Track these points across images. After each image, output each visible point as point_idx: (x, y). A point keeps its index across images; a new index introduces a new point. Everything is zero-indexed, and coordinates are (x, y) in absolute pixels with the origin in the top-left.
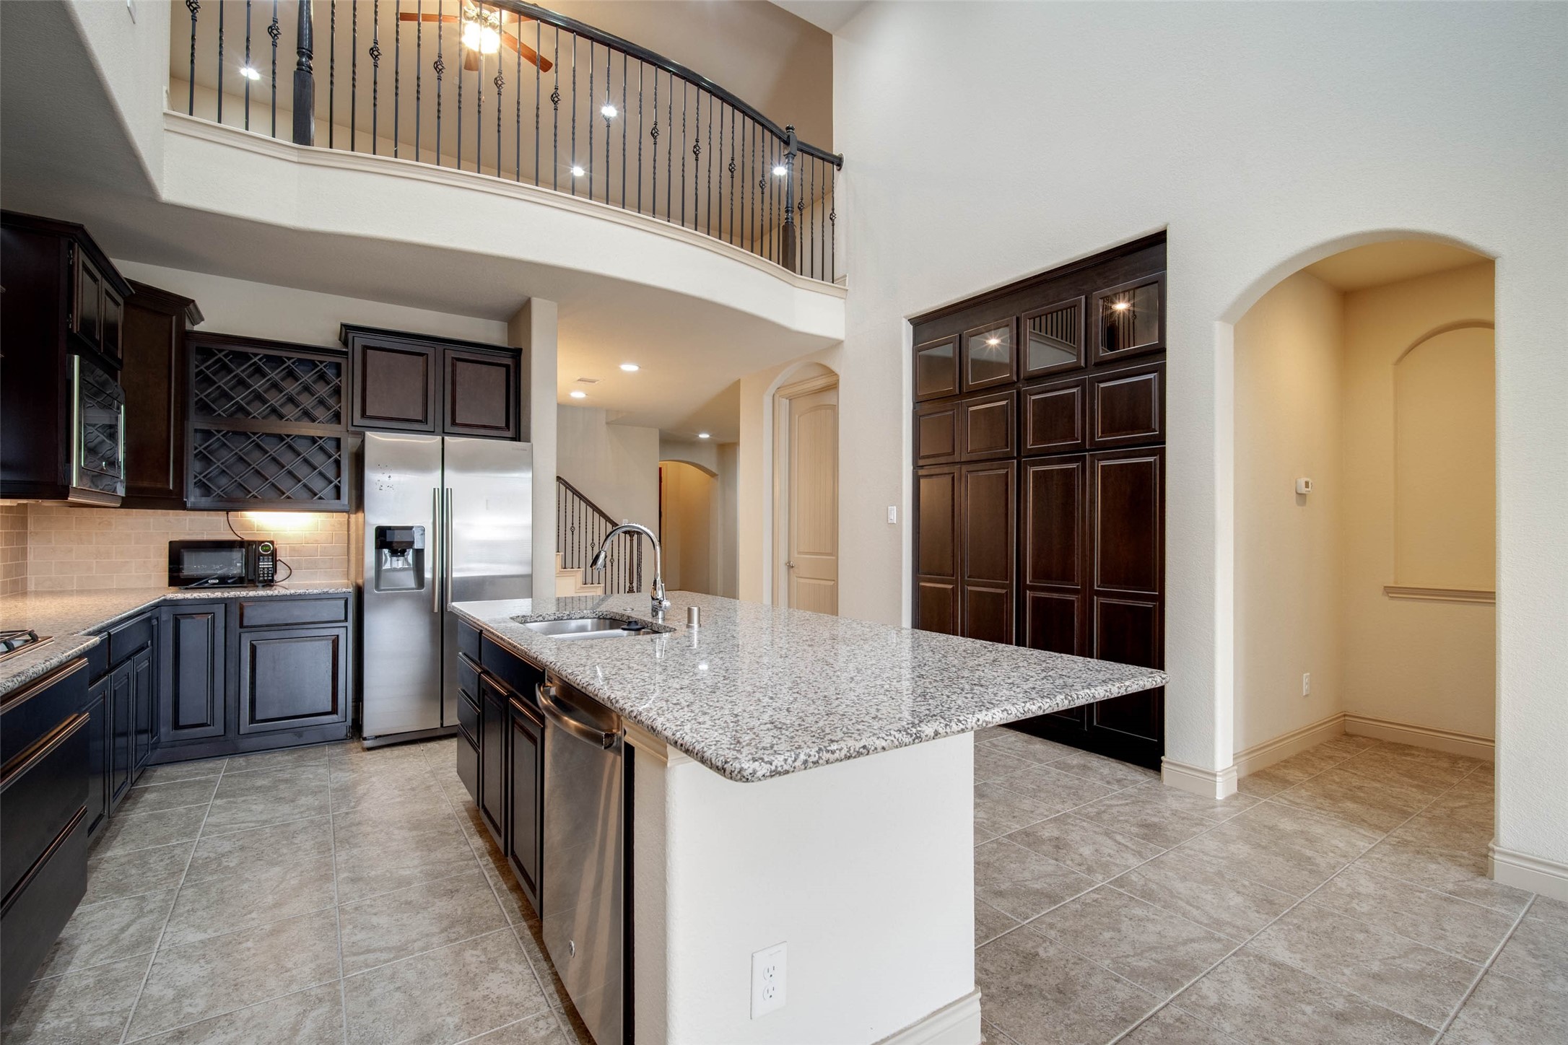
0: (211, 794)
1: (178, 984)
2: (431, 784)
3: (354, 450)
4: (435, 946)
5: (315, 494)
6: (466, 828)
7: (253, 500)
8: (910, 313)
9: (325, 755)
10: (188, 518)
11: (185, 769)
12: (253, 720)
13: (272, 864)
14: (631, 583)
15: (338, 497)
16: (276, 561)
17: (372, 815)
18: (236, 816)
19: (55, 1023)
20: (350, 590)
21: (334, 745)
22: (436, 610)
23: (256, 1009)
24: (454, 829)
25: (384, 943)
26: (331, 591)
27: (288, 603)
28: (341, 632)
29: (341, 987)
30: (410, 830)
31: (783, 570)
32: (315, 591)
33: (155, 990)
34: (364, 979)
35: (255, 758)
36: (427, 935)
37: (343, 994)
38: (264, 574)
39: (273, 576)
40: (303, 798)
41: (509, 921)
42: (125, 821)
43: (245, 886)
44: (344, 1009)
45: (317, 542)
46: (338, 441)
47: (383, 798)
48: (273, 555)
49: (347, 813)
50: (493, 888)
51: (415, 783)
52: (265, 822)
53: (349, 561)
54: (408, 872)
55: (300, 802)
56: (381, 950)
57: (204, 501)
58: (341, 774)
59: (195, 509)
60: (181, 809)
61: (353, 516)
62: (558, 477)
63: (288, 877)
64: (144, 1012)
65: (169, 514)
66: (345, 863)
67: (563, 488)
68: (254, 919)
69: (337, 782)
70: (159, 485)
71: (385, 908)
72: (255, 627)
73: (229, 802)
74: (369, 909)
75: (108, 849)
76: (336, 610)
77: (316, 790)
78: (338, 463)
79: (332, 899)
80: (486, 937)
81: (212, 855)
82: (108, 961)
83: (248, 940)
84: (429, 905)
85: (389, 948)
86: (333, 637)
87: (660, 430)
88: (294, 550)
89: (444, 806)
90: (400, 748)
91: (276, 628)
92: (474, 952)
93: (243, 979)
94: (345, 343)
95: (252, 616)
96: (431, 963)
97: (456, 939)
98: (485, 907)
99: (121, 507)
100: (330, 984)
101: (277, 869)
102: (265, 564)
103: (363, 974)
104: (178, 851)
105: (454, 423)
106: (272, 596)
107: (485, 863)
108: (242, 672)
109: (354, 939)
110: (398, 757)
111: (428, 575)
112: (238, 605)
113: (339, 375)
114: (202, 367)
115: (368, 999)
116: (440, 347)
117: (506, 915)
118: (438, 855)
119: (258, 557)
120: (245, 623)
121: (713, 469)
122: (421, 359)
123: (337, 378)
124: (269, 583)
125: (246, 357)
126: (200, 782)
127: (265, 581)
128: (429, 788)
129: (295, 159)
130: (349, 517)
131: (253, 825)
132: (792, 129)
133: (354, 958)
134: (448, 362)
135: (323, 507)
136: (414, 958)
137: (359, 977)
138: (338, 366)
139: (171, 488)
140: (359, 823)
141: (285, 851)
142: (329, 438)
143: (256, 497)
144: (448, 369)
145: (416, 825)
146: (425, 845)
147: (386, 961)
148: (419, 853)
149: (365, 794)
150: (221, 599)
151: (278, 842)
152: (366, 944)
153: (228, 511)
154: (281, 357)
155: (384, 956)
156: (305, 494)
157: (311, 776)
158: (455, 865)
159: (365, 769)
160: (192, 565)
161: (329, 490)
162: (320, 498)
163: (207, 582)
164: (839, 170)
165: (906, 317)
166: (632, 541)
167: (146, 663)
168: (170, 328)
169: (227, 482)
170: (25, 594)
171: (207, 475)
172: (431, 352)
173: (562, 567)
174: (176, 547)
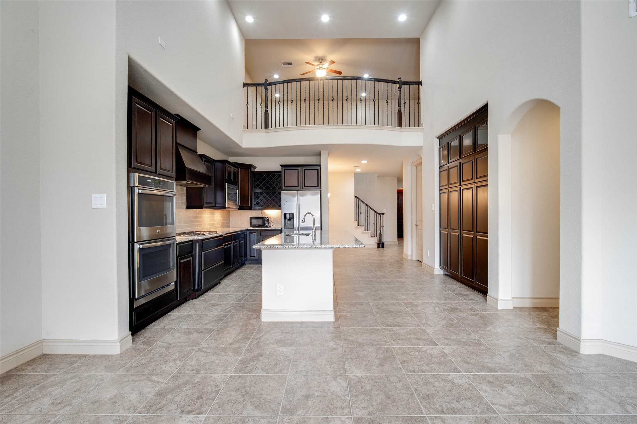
3: (278, 195)
8: (437, 135)
10: (253, 212)
15: (278, 206)
16: (269, 222)
26: (277, 229)
31: (414, 227)
32: (274, 229)
39: (268, 225)
45: (278, 217)
48: (268, 220)
52: (256, 274)
57: (256, 208)
59: (254, 210)
62: (355, 196)
67: (357, 200)
70: (247, 205)
72: (263, 236)
81: (246, 277)
87: (397, 177)
88: (274, 219)
91: (267, 237)
94: (282, 169)
95: (263, 234)
99: (238, 210)
104: (241, 276)
105: (304, 185)
106: (266, 229)
111: (295, 226)
112: (260, 231)
116: (301, 167)
119: (265, 221)
120: (261, 235)
122: (297, 171)
123: (280, 178)
124: (267, 227)
125: (263, 175)
129: (265, 132)
130: (279, 211)
132: (400, 78)
134: (303, 170)
138: (280, 175)
139: (249, 206)
142: (279, 192)
144: (303, 173)
151: (256, 277)
153: (261, 210)
154: (269, 174)
163: (256, 226)
164: (421, 86)
165: (435, 137)
166: (380, 217)
167: (242, 242)
168: (248, 171)
169: (261, 204)
170: (230, 228)
171: (257, 202)
172: (299, 168)
173: (357, 225)
174: (251, 218)
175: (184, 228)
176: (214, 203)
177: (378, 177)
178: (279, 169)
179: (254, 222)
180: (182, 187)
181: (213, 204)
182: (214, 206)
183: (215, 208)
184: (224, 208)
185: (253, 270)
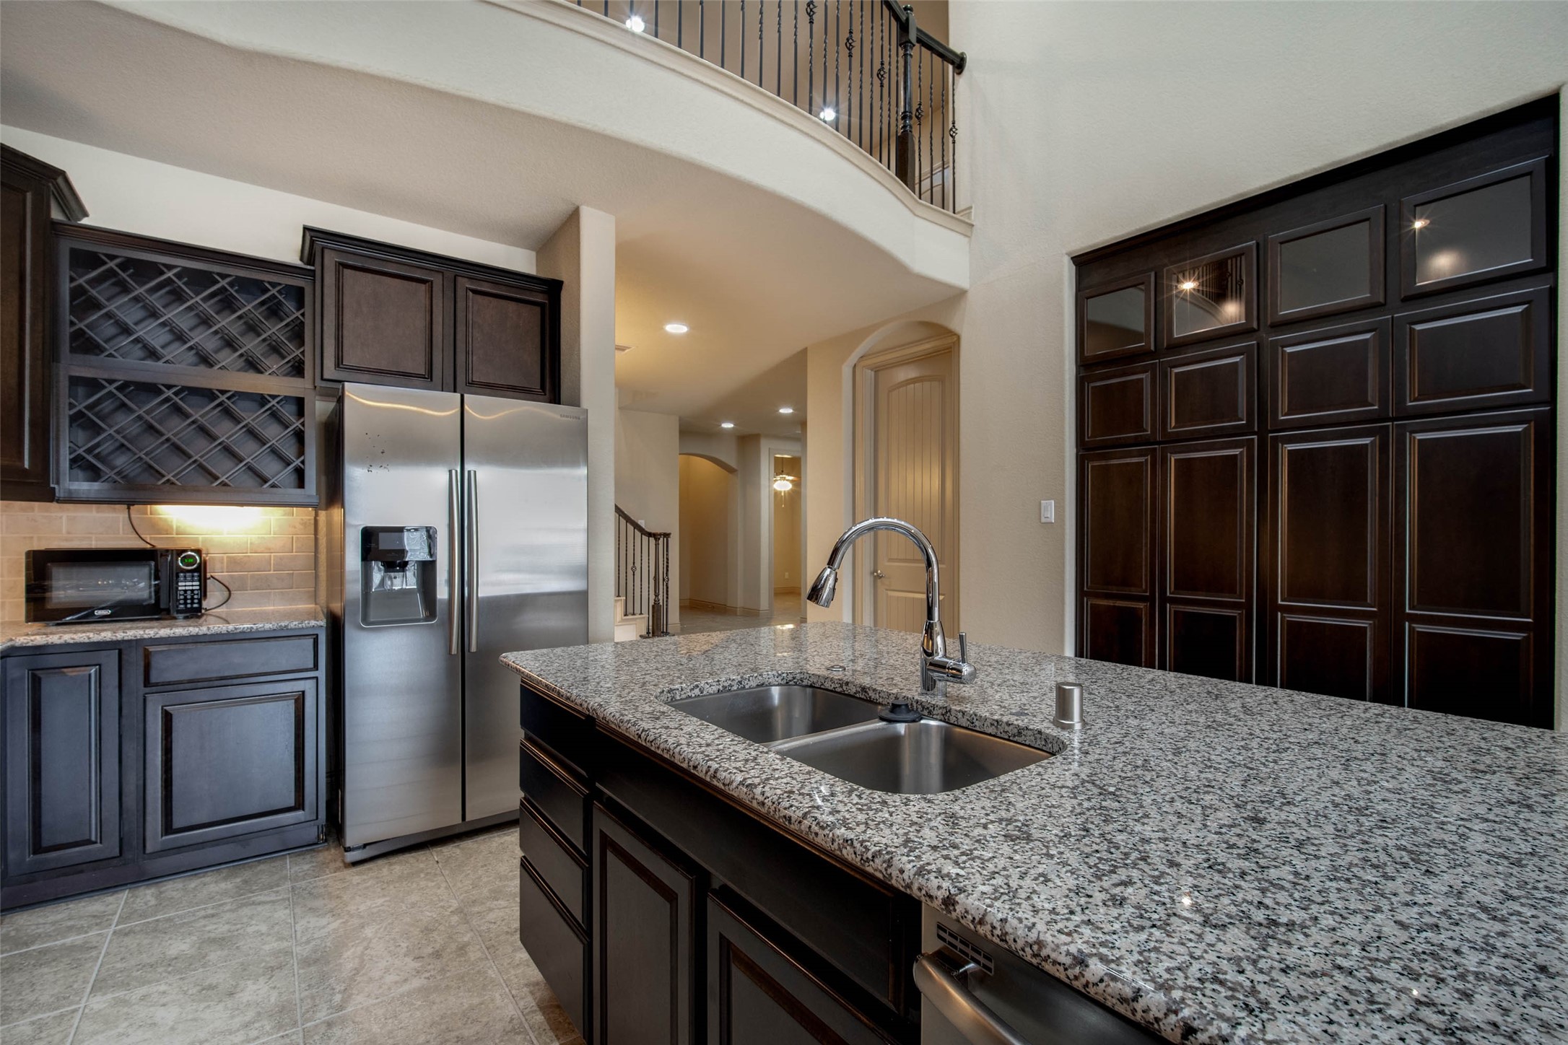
0: (85, 981)
3: (324, 418)
5: (265, 481)
7: (168, 486)
8: (1071, 249)
9: (285, 878)
11: (52, 918)
12: (168, 828)
14: (657, 595)
15: (301, 484)
16: (206, 579)
17: (373, 1028)
20: (323, 623)
21: (299, 854)
22: (454, 651)
26: (292, 625)
27: (225, 646)
28: (308, 686)
32: (268, 626)
35: (174, 888)
38: (185, 599)
39: (200, 603)
40: (250, 987)
45: (269, 550)
46: (300, 403)
47: (388, 979)
48: (201, 571)
49: (330, 1025)
51: (437, 940)
53: (316, 577)
55: (245, 997)
57: (84, 487)
58: (314, 921)
59: (72, 500)
60: (26, 1023)
61: (322, 514)
65: (33, 509)
69: (308, 942)
70: (4, 462)
72: (169, 684)
73: (117, 1002)
76: (300, 654)
77: (271, 962)
78: (299, 436)
86: (298, 693)
87: (680, 419)
88: (234, 563)
89: (498, 997)
90: (402, 858)
91: (205, 684)
94: (310, 261)
95: (166, 669)
102: (187, 585)
105: (469, 381)
106: (197, 636)
108: (149, 756)
110: (400, 879)
112: (141, 653)
113: (300, 305)
114: (81, 281)
116: (450, 272)
119: (175, 574)
120: (153, 679)
121: (732, 463)
122: (423, 287)
123: (298, 310)
125: (156, 269)
126: (71, 949)
127: (186, 611)
128: (464, 950)
130: (317, 515)
132: (911, 9)
134: (461, 293)
135: (277, 499)
138: (300, 291)
139: (26, 465)
142: (286, 398)
143: (173, 483)
149: (357, 971)
150: (113, 641)
153: (130, 504)
154: (211, 273)
156: (250, 481)
157: (264, 928)
159: (352, 908)
160: (65, 588)
161: (286, 474)
162: (273, 486)
163: (92, 614)
164: (960, 74)
165: (1065, 255)
166: (657, 545)
172: (437, 279)
174: (42, 559)
185: (99, 987)
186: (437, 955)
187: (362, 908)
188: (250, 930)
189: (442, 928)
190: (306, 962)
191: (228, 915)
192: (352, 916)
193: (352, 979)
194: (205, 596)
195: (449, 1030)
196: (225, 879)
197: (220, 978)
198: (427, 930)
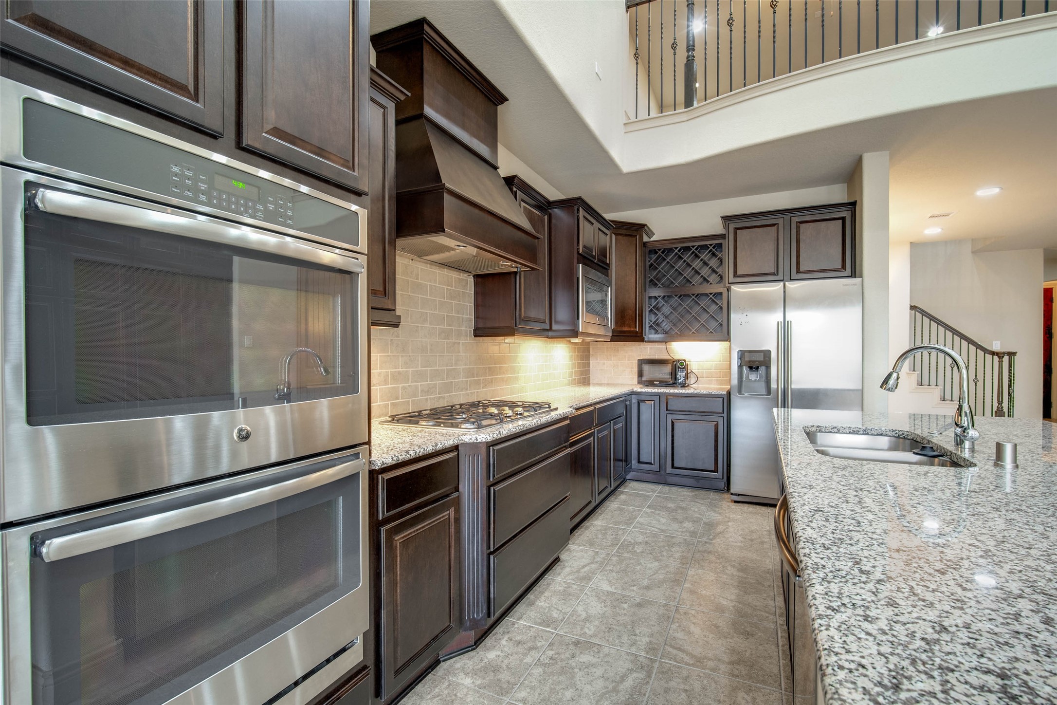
0: (646, 504)
1: (589, 611)
2: (766, 540)
3: (727, 299)
4: (721, 672)
5: (708, 330)
6: (777, 586)
9: (709, 498)
10: (649, 346)
12: (673, 466)
13: (656, 559)
15: (721, 331)
16: (688, 372)
17: (719, 550)
18: (652, 522)
19: (542, 604)
20: (725, 393)
21: (718, 492)
23: (612, 651)
24: (768, 583)
25: (691, 649)
28: (720, 420)
29: (656, 665)
30: (739, 570)
33: (580, 609)
34: (670, 669)
35: (674, 489)
36: (719, 660)
37: (655, 672)
38: (681, 379)
39: (686, 381)
40: (687, 523)
41: (783, 687)
42: (608, 507)
43: (638, 568)
44: (651, 683)
47: (730, 539)
48: (687, 368)
49: (706, 542)
50: (780, 648)
51: (754, 536)
52: (663, 531)
54: (725, 603)
55: (684, 525)
56: (688, 653)
57: (654, 336)
58: (713, 514)
59: (650, 341)
60: (631, 508)
61: (725, 344)
62: (911, 306)
63: (659, 572)
64: (571, 620)
66: (692, 577)
67: (919, 315)
68: (634, 591)
69: (708, 519)
70: (632, 329)
71: (701, 623)
72: (673, 411)
73: (652, 512)
74: (692, 618)
75: (596, 519)
76: (719, 405)
77: (695, 520)
79: (675, 598)
80: (759, 688)
81: (632, 541)
82: (572, 581)
83: (626, 603)
84: (729, 636)
85: (692, 655)
86: (715, 423)
87: (1044, 249)
88: (699, 366)
89: (768, 561)
90: (755, 506)
91: (686, 413)
92: (746, 696)
93: (614, 626)
94: (726, 229)
95: (672, 404)
96: (713, 685)
97: (737, 676)
98: (768, 661)
99: (611, 341)
100: (651, 659)
101: (656, 564)
102: (681, 375)
103: (671, 664)
104: (620, 532)
105: (798, 271)
107: (781, 622)
109: (676, 635)
110: (750, 513)
111: (774, 386)
112: (667, 398)
113: (721, 250)
114: (653, 261)
115: (666, 686)
116: (787, 217)
117: (782, 679)
118: (750, 599)
119: (678, 369)
120: (669, 409)
122: (773, 228)
123: (720, 253)
124: (683, 386)
126: (645, 495)
127: (682, 384)
128: (762, 543)
129: (685, 119)
130: (722, 345)
131: (656, 530)
133: (670, 650)
134: (794, 225)
135: (712, 338)
136: (704, 674)
137: (667, 665)
138: (721, 245)
139: (637, 330)
140: (710, 552)
141: (665, 553)
142: (716, 293)
143: (677, 333)
144: (794, 231)
145: (743, 569)
146: (744, 586)
147: (686, 664)
148: (737, 591)
149: (721, 533)
150: (657, 393)
151: (664, 546)
152: (681, 643)
153: (666, 342)
155: (687, 659)
156: (703, 330)
157: (696, 510)
158: (759, 613)
159: (728, 515)
160: (647, 373)
162: (711, 332)
163: (653, 383)
166: (1001, 362)
167: (621, 425)
168: (635, 242)
169: (666, 325)
170: (589, 384)
171: (655, 322)
172: (781, 222)
173: (918, 384)
174: (642, 363)
175: (466, 390)
176: (547, 321)
177: (973, 252)
178: (718, 228)
179: (650, 372)
180: (463, 276)
181: (545, 323)
182: (548, 328)
183: (550, 334)
184: (575, 333)
185: (649, 507)
186: (752, 540)
187: (731, 516)
188: (692, 509)
189: (758, 533)
190: (705, 524)
191: (687, 502)
192: (726, 517)
193: (718, 534)
194: (687, 378)
195: (744, 561)
196: (690, 492)
197: (680, 517)
198: (752, 532)
